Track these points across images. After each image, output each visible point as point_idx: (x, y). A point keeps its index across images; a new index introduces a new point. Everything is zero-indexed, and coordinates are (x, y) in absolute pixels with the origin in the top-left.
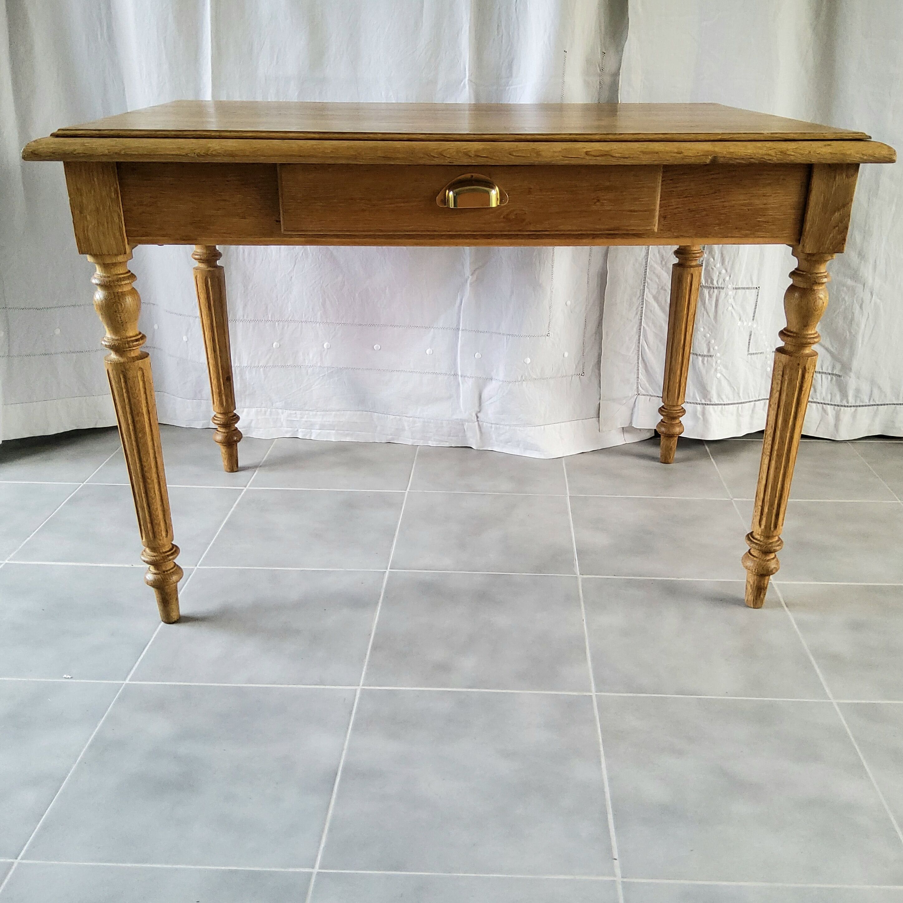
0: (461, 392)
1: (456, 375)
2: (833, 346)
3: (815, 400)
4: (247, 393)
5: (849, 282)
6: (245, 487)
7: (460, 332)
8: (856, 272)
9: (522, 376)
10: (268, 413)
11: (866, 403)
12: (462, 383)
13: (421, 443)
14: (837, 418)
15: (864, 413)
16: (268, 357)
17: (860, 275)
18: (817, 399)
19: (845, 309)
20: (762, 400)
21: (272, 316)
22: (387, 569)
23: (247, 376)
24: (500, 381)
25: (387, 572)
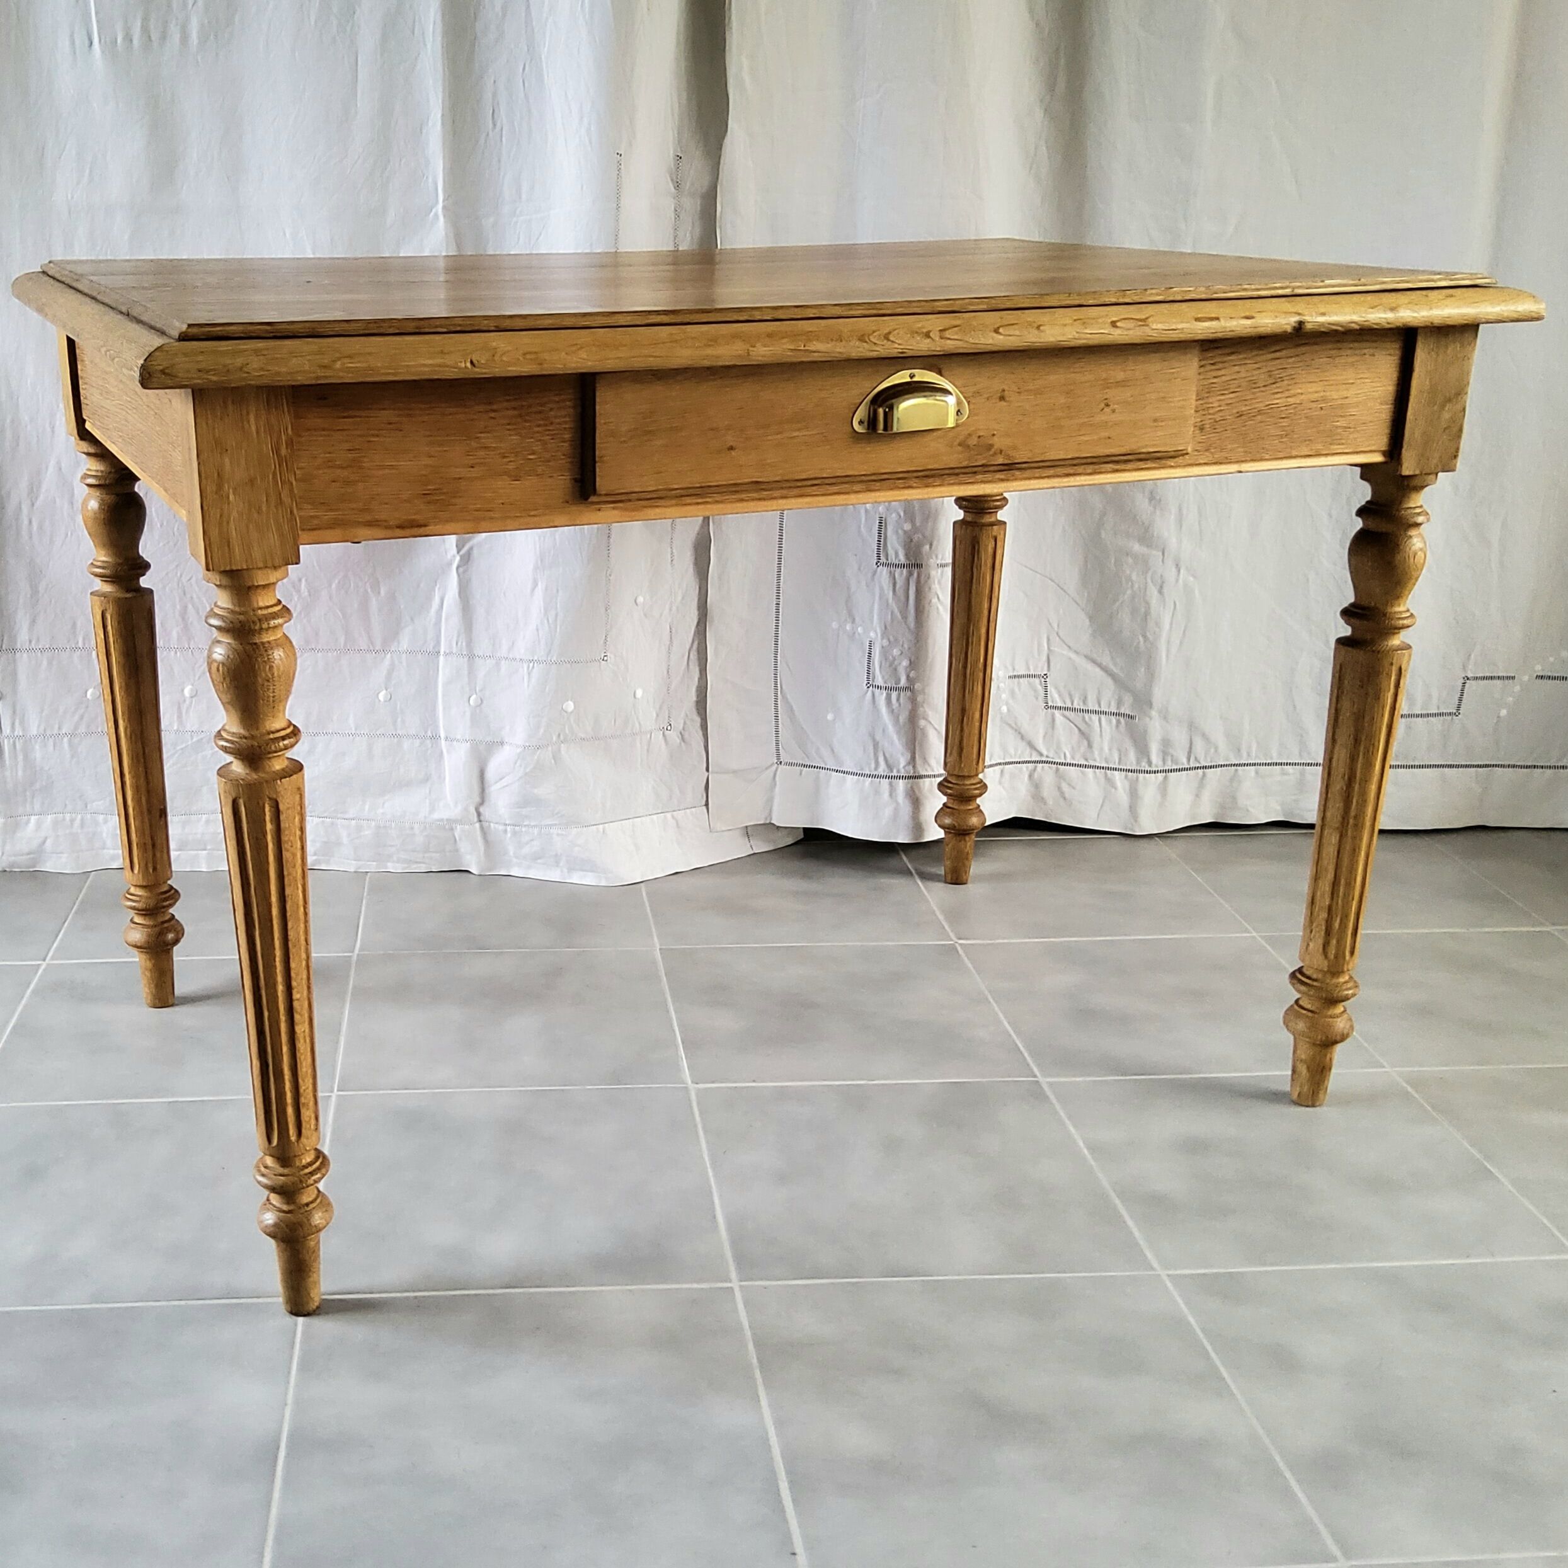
0: (447, 768)
1: (435, 738)
2: (1115, 664)
3: (1092, 763)
4: (37, 786)
5: (1137, 547)
6: (44, 960)
7: (441, 658)
8: (1147, 530)
9: (559, 735)
10: (77, 822)
11: (1183, 764)
12: (448, 752)
13: (372, 867)
14: (1134, 794)
15: (1182, 785)
16: (76, 717)
17: (1155, 535)
18: (1095, 760)
19: (1133, 597)
20: (997, 765)
21: (84, 639)
22: (332, 1091)
23: (38, 753)
24: (517, 746)
25: (334, 1099)
